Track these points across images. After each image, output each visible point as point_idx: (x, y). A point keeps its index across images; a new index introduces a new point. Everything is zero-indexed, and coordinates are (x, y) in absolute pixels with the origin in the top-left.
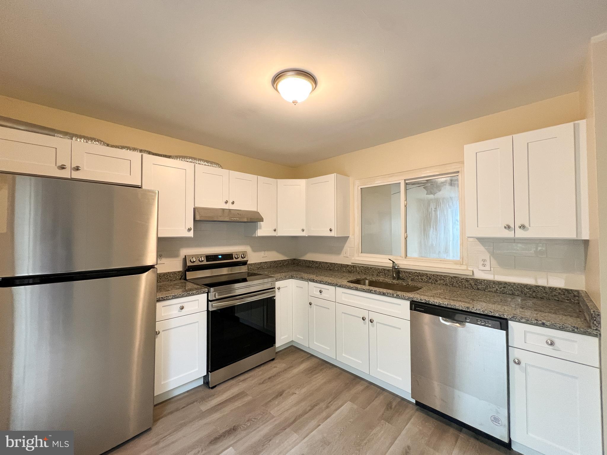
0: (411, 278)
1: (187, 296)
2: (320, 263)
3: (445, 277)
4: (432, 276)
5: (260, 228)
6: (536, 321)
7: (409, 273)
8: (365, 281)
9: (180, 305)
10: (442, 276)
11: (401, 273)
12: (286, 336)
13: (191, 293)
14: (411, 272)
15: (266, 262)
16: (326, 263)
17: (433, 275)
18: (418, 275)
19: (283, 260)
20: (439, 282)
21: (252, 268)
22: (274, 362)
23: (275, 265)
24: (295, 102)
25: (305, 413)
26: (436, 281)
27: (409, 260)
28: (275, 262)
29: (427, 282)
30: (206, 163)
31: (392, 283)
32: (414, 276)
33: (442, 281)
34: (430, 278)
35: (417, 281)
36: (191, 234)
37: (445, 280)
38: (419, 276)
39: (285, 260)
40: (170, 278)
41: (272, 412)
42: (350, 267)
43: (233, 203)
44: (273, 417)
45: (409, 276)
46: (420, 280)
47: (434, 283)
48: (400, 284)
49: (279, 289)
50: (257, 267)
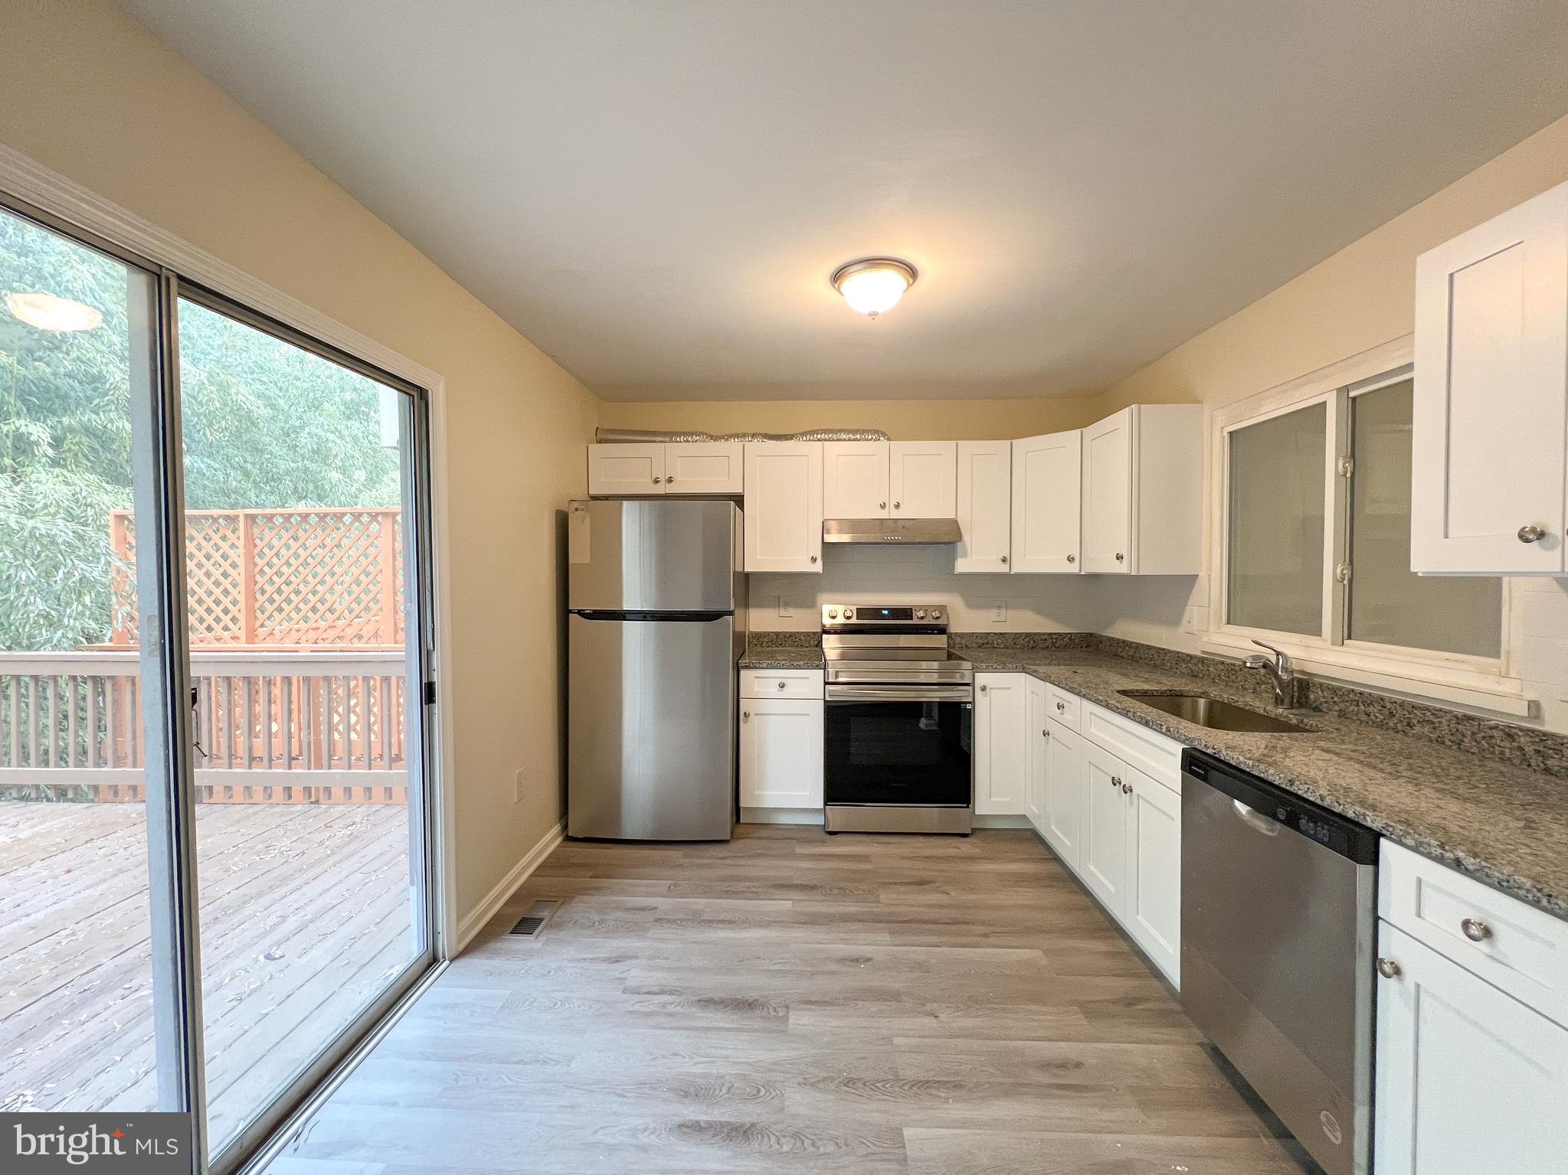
0: (1336, 708)
1: (789, 668)
2: (1138, 647)
3: (1437, 712)
4: (1398, 708)
5: (965, 555)
6: (1439, 851)
7: (1334, 691)
8: (1197, 702)
9: (779, 681)
10: (1428, 709)
11: (1311, 689)
12: (1008, 800)
13: (795, 663)
14: (1340, 688)
15: (1001, 633)
16: (1149, 647)
17: (1402, 704)
18: (1357, 698)
19: (1055, 633)
20: (1417, 729)
21: (963, 642)
22: (962, 839)
23: (1028, 642)
24: (873, 315)
25: (935, 922)
26: (1408, 725)
27: (1352, 650)
28: (1028, 635)
29: (1381, 726)
30: (851, 436)
31: (1266, 714)
32: (1347, 701)
33: (1427, 729)
34: (1392, 715)
35: (1355, 718)
36: (818, 568)
37: (1437, 725)
38: (1360, 704)
39: (1059, 633)
40: (800, 643)
41: (881, 897)
42: (1196, 661)
43: (897, 506)
44: (879, 902)
45: (1334, 702)
46: (1364, 718)
47: (1403, 731)
48: (1283, 719)
49: (984, 689)
50: (977, 643)
